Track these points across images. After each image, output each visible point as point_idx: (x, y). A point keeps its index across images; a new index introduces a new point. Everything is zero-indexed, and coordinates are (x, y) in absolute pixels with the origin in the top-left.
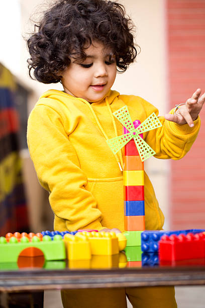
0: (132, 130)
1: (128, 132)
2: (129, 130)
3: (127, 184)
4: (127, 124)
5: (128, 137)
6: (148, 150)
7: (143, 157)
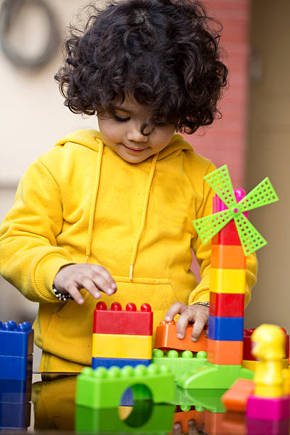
0: (232, 205)
1: (226, 208)
2: (228, 205)
3: (219, 290)
4: (225, 196)
5: (226, 216)
6: (255, 238)
7: (247, 248)
